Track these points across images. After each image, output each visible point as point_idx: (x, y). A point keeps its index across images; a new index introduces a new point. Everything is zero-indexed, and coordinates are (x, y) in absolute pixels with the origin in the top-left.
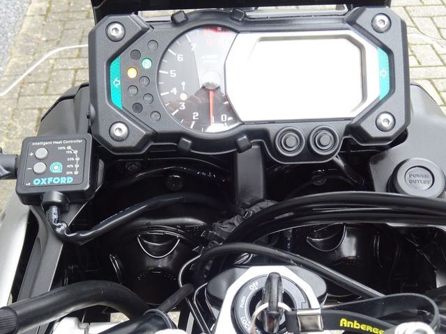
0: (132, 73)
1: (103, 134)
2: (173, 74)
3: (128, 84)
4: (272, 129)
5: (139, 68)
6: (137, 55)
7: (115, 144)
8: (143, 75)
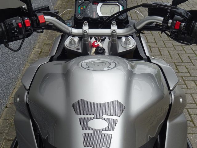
0: (82, 8)
1: (77, 17)
2: (88, 9)
3: (81, 10)
4: (104, 18)
5: (83, 7)
6: (83, 5)
7: (79, 18)
8: (84, 9)
